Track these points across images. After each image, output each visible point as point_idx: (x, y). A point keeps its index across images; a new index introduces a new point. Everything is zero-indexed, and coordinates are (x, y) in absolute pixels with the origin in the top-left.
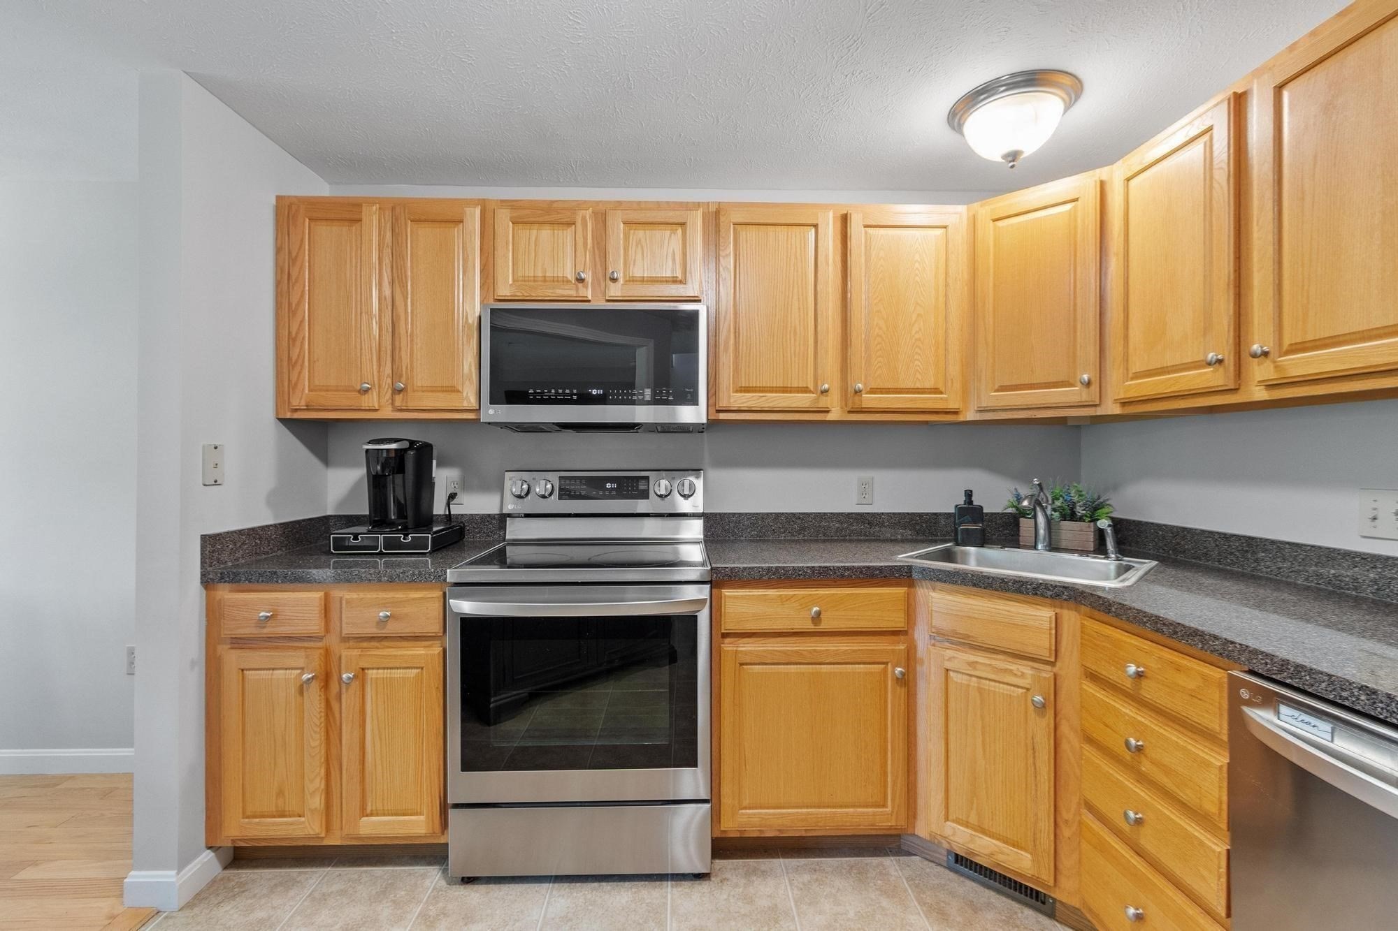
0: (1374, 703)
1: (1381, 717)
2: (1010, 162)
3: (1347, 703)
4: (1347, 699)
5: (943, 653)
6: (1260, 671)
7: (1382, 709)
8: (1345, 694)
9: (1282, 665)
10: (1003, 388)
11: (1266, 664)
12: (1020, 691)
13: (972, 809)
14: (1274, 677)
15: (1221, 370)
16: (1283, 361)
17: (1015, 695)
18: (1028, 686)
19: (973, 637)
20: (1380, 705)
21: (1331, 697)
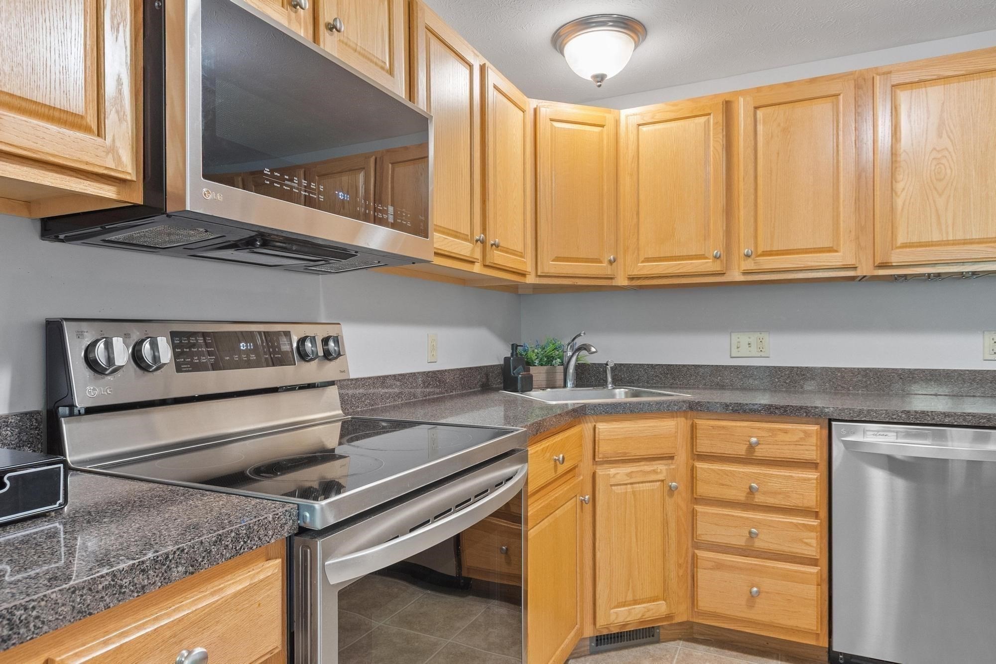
0: (909, 416)
1: (912, 422)
2: (598, 82)
3: (895, 421)
4: (895, 419)
5: (608, 473)
6: (846, 419)
7: (912, 418)
8: (894, 417)
9: (860, 412)
10: (558, 259)
11: (850, 413)
12: (658, 483)
13: (629, 590)
14: (855, 419)
15: (718, 261)
16: (759, 260)
17: (656, 488)
18: (663, 478)
19: (628, 453)
20: (912, 417)
21: (887, 420)
